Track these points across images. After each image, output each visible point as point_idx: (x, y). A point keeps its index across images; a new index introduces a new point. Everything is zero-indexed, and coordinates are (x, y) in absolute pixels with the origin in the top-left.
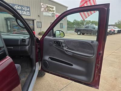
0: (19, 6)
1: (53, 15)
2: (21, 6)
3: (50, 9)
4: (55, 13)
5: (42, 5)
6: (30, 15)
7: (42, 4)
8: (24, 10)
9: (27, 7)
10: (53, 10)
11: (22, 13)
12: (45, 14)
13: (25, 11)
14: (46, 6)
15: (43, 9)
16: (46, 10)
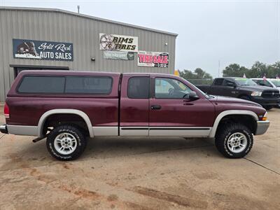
0: (48, 43)
1: (131, 56)
2: (52, 43)
3: (124, 43)
4: (136, 50)
5: (102, 37)
6: (72, 60)
7: (101, 35)
8: (59, 51)
9: (67, 45)
10: (132, 44)
11: (55, 55)
12: (108, 54)
13: (62, 52)
14: (112, 39)
15: (104, 45)
16: (112, 47)
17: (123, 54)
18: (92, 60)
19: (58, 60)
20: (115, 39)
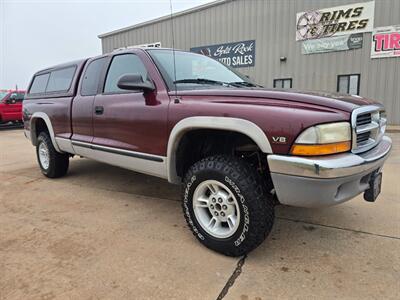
1: (356, 41)
2: (230, 45)
3: (342, 20)
5: (301, 19)
7: (299, 15)
8: (238, 54)
9: (247, 43)
10: (359, 19)
11: (232, 61)
12: (309, 47)
13: (240, 56)
14: (318, 18)
15: (303, 31)
16: (318, 32)
17: (339, 40)
18: (282, 60)
19: (236, 66)
20: (325, 16)
